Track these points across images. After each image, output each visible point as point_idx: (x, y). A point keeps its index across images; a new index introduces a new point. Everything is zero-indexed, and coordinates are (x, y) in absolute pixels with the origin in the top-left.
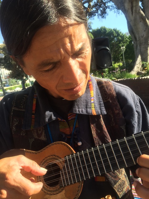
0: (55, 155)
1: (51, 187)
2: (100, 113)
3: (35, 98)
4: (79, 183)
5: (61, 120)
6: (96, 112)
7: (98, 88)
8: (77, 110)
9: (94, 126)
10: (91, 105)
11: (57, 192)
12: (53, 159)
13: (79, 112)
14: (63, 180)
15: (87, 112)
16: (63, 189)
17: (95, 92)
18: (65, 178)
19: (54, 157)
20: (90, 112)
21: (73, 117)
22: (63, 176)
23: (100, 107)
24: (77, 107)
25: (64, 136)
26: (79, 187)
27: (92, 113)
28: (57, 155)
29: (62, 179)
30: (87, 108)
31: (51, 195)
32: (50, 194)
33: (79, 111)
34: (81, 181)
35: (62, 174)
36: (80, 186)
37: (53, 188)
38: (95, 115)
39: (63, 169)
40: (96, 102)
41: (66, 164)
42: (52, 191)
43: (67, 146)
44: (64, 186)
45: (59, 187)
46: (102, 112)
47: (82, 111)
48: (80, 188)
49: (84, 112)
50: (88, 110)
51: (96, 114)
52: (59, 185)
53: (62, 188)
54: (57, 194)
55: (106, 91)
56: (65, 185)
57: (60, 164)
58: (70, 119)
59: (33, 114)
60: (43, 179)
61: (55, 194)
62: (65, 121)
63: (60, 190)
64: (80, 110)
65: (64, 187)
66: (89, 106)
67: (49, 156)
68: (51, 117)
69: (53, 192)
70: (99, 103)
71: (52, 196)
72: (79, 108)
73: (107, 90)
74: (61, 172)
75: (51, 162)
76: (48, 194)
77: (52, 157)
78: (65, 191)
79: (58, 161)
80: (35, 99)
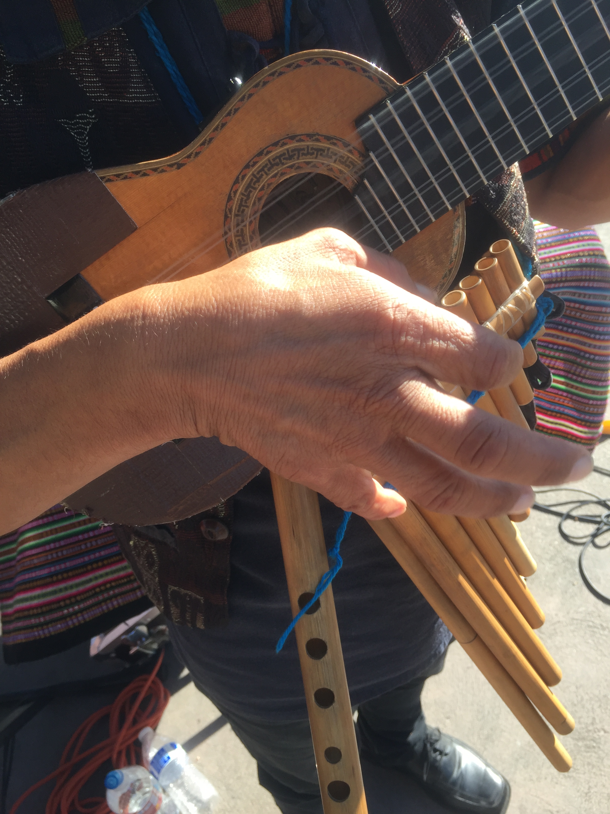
12: (291, 157)
19: (292, 145)
25: (257, 50)
34: (450, 208)
36: (458, 220)
39: (367, 183)
48: (460, 229)
74: (363, 200)
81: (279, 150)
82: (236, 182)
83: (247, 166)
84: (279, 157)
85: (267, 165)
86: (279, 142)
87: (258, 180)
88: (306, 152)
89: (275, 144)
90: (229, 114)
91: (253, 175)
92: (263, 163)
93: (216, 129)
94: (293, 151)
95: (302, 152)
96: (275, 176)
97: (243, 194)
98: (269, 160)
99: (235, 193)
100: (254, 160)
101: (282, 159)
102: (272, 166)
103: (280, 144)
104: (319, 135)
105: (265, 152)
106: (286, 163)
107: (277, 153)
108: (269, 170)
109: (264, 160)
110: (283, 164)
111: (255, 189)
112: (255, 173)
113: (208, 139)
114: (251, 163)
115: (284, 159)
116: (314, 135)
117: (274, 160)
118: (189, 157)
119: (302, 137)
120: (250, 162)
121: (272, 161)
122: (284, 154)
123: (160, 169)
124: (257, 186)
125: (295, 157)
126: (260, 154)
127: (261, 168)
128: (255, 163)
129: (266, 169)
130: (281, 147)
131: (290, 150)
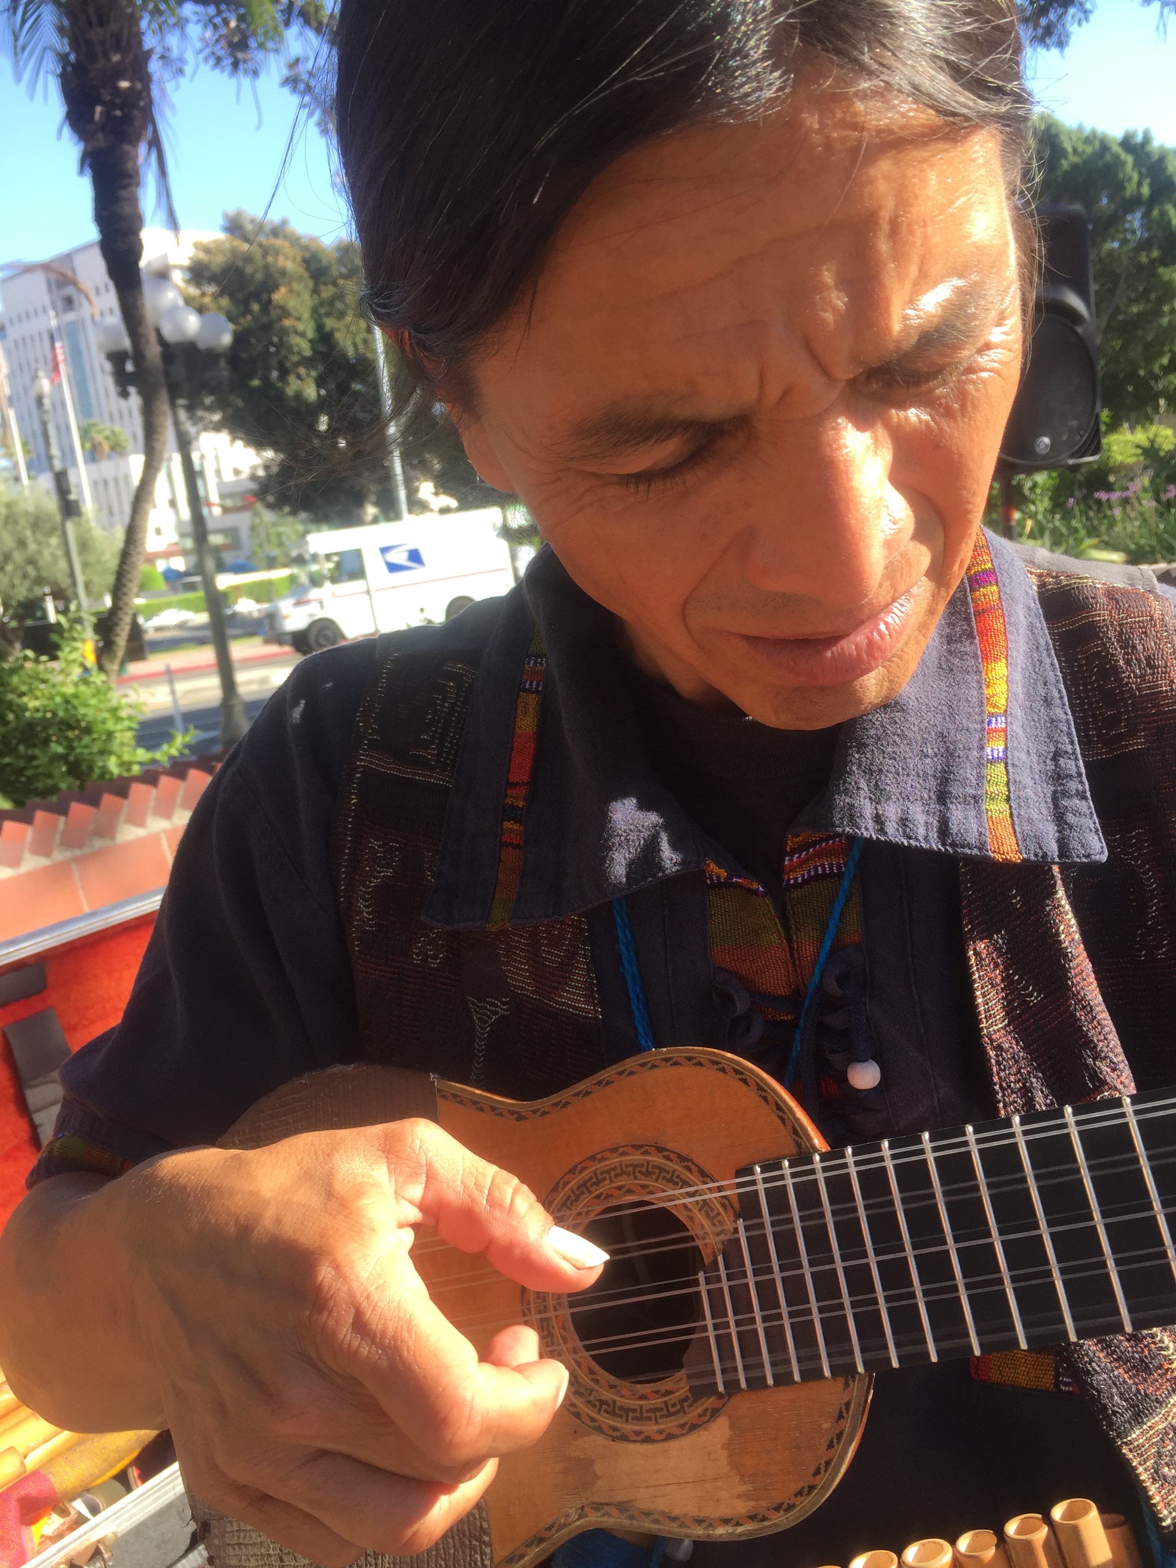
0: (660, 1150)
1: (624, 1385)
2: (1053, 849)
3: (530, 691)
4: (847, 1385)
5: (730, 877)
6: (1023, 840)
7: (1045, 638)
8: (868, 810)
9: (998, 950)
10: (980, 777)
11: (669, 1425)
12: (648, 1174)
13: (882, 831)
14: (723, 1342)
15: (944, 831)
16: (715, 1412)
17: (1018, 676)
18: (733, 1330)
19: (656, 1159)
20: (972, 838)
21: (825, 865)
22: (718, 1311)
23: (1055, 799)
24: (863, 784)
25: (741, 1005)
26: (841, 1416)
27: (982, 847)
28: (684, 1152)
29: (711, 1334)
30: (943, 797)
31: (624, 1438)
32: (615, 1429)
33: (878, 819)
34: (861, 1369)
35: (716, 1297)
36: (847, 1405)
37: (643, 1389)
38: (1008, 865)
39: (720, 1259)
40: (1023, 756)
41: (747, 1228)
42: (627, 1410)
43: (760, 1088)
44: (721, 1388)
45: (683, 1391)
46: (1074, 844)
47: (904, 822)
48: (847, 1424)
49: (921, 832)
50: (957, 814)
51: (1016, 858)
52: (682, 1373)
53: (711, 1402)
54: (670, 1437)
55: (1115, 668)
56: (732, 1386)
57: (700, 1217)
58: (798, 876)
59: (510, 813)
60: (568, 1311)
61: (648, 1440)
62: (755, 892)
63: (692, 1415)
64: (891, 811)
65: (720, 1396)
66: (964, 783)
67: (614, 1150)
68: (651, 848)
69: (640, 1419)
70: (1050, 765)
71: (631, 1447)
72: (878, 795)
73: (1128, 662)
74: (708, 1281)
75: (630, 1191)
76: (599, 1429)
77: (637, 1157)
78: (732, 1426)
79: (690, 1195)
80: (532, 700)
81: (640, 1157)
82: (572, 1171)
83: (592, 1158)
84: (635, 1166)
85: (616, 1168)
86: (642, 1146)
87: (598, 1183)
88: (668, 1176)
89: (638, 1147)
90: (599, 1083)
91: (595, 1173)
92: (613, 1163)
93: (578, 1094)
94: (654, 1167)
95: (664, 1174)
96: (619, 1188)
97: (573, 1192)
98: (621, 1164)
99: (566, 1184)
100: (605, 1154)
101: (638, 1170)
102: (623, 1173)
103: (643, 1150)
104: (692, 1162)
105: (621, 1150)
106: (640, 1179)
107: (635, 1160)
108: (617, 1176)
110: (636, 1178)
111: (590, 1192)
112: (598, 1172)
113: (563, 1101)
114: (599, 1157)
115: (640, 1172)
116: (687, 1160)
117: (627, 1166)
118: (534, 1112)
119: (671, 1155)
120: (598, 1154)
121: (624, 1166)
122: (642, 1166)
123: (499, 1111)
124: (593, 1189)
125: (654, 1177)
127: (607, 1168)
128: (603, 1159)
129: (613, 1173)
130: (642, 1154)
131: (651, 1164)
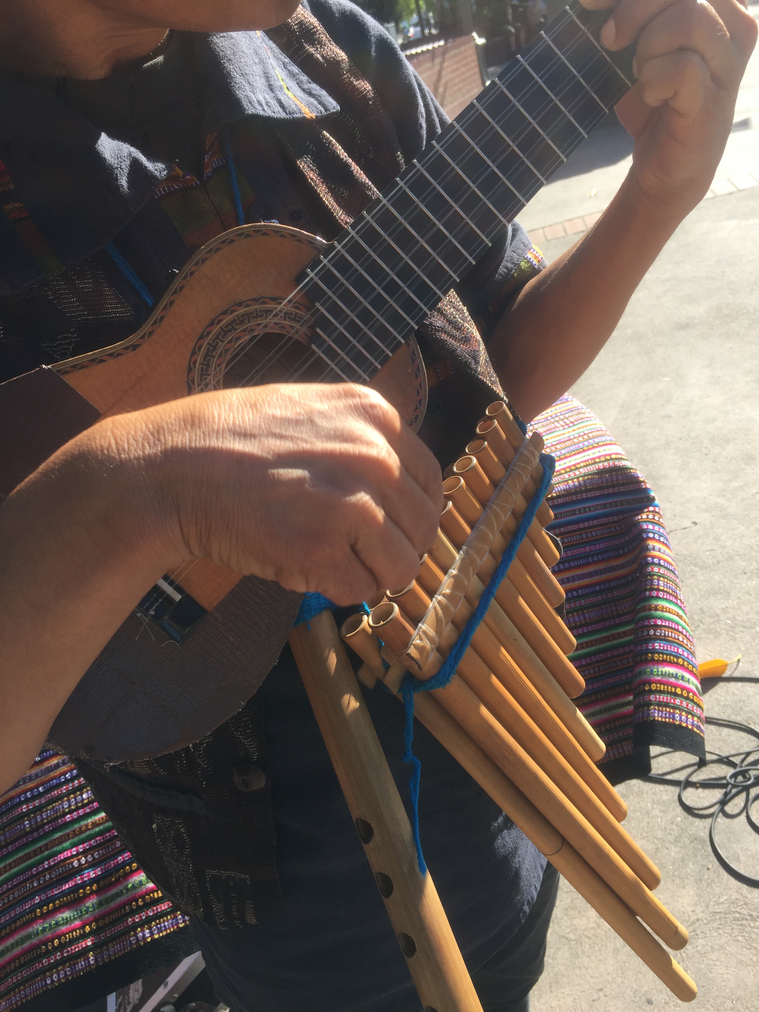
2: (321, 109)
6: (309, 107)
8: (254, 98)
10: (276, 75)
12: (242, 322)
13: (264, 110)
15: (283, 106)
19: (241, 311)
20: (295, 108)
23: (300, 87)
27: (300, 112)
30: (271, 88)
33: (260, 103)
34: (403, 341)
39: (319, 331)
41: (322, 305)
46: (327, 103)
47: (267, 104)
49: (276, 109)
50: (281, 97)
64: (261, 98)
66: (274, 79)
72: (252, 88)
74: (319, 347)
75: (239, 339)
79: (275, 316)
81: (229, 318)
82: (193, 353)
83: (202, 337)
84: (230, 324)
85: (220, 332)
86: (228, 310)
87: (215, 348)
88: (255, 315)
89: (225, 313)
90: (175, 292)
91: (209, 344)
92: (216, 331)
93: (165, 308)
94: (242, 316)
95: (252, 316)
96: (230, 341)
97: (202, 364)
98: (221, 328)
99: (195, 363)
100: (208, 330)
101: (233, 324)
102: (226, 333)
103: (229, 312)
104: (264, 298)
105: (216, 321)
106: (239, 329)
107: (229, 320)
108: (223, 337)
109: (216, 329)
110: (236, 329)
111: (214, 357)
112: (211, 342)
113: (159, 318)
114: (205, 334)
115: (236, 325)
116: (260, 299)
117: (226, 327)
118: (143, 337)
119: (249, 303)
120: (204, 332)
121: (224, 329)
122: (235, 320)
123: (116, 354)
124: (214, 353)
125: (246, 321)
126: (212, 324)
127: (215, 336)
128: (209, 333)
129: (220, 337)
130: (230, 314)
131: (240, 316)
